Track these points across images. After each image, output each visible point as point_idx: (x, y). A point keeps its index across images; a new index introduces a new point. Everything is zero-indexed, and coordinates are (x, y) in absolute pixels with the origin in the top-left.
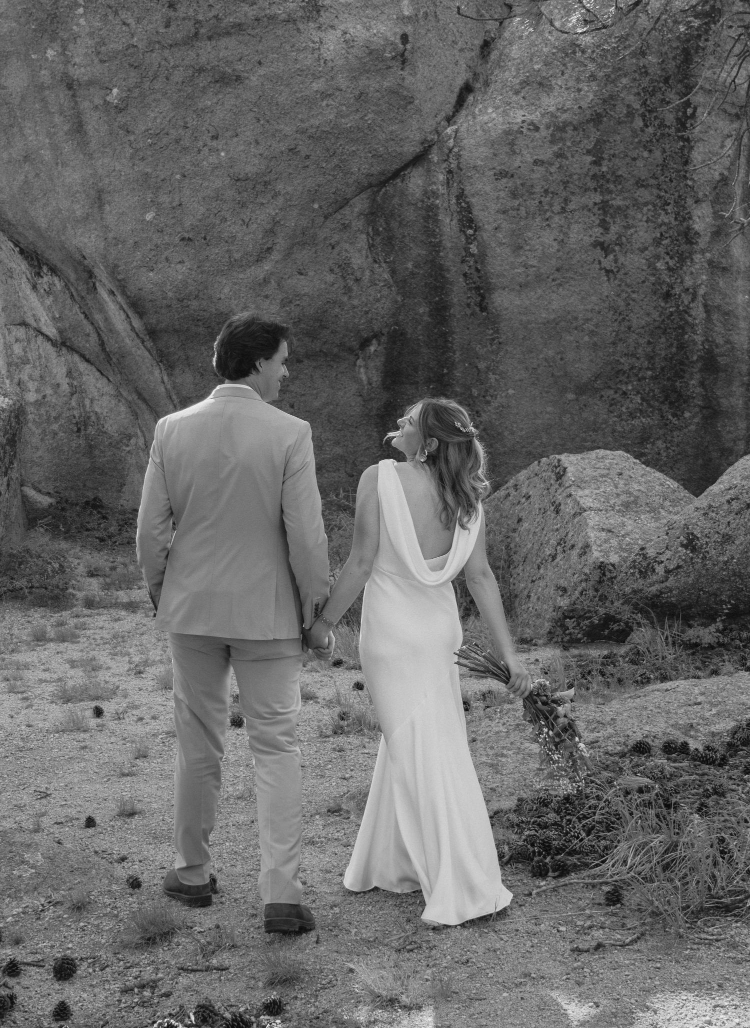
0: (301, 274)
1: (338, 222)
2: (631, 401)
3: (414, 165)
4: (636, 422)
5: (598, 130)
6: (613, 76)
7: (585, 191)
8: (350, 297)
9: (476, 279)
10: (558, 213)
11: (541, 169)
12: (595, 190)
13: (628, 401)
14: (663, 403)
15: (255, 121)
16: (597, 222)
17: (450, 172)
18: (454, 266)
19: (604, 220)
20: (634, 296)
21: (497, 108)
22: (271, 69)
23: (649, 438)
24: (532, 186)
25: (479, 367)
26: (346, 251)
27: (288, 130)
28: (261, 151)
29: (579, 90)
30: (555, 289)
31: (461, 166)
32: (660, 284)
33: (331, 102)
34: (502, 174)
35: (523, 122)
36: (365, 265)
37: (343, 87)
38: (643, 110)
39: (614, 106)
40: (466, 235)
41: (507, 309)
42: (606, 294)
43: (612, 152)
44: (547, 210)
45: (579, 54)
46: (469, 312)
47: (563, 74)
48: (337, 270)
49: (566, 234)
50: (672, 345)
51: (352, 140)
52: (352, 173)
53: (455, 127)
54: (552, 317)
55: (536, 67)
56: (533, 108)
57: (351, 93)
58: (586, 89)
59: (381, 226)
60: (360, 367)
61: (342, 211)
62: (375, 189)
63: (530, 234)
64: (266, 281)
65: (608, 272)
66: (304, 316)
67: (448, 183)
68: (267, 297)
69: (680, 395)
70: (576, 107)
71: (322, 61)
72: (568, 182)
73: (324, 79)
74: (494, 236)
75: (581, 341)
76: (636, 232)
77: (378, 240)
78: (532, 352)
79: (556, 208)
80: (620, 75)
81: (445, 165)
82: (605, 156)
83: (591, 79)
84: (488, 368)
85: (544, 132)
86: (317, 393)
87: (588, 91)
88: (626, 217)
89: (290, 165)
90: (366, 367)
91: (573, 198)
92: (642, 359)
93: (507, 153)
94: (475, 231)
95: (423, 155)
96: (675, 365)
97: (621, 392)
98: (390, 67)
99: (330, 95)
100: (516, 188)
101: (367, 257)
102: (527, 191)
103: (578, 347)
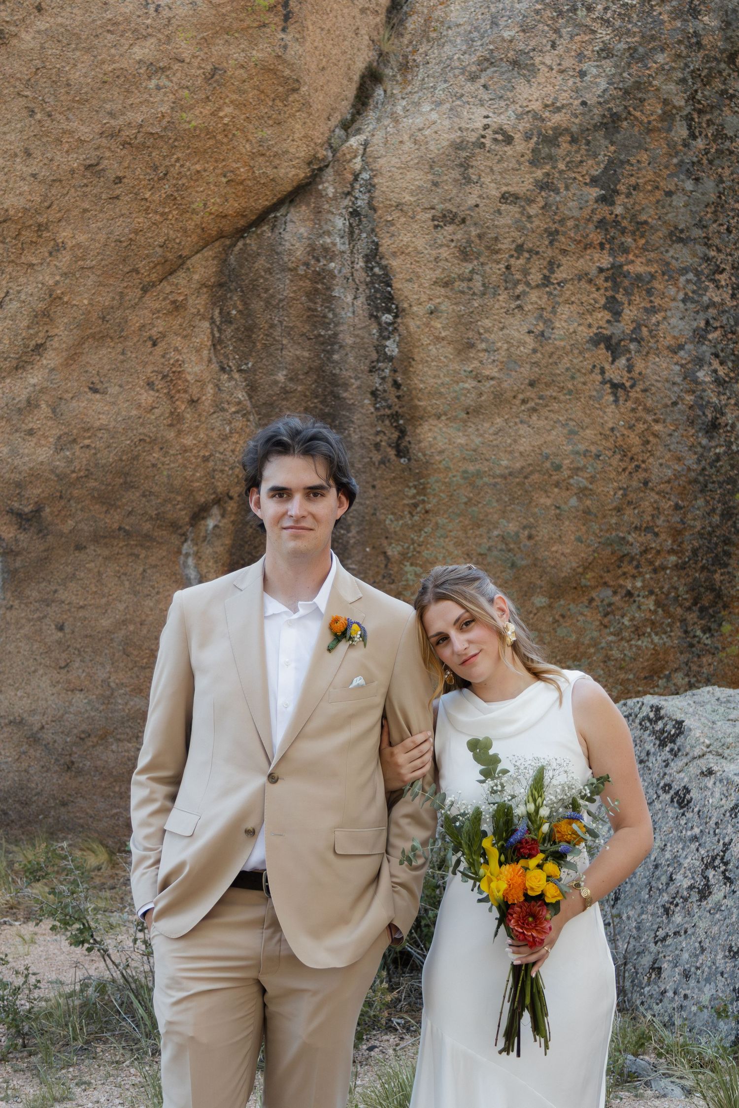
0: (96, 391)
1: (165, 299)
2: (639, 607)
3: (292, 201)
4: (644, 643)
5: (612, 143)
6: (641, 50)
7: (585, 249)
8: (179, 432)
9: (393, 400)
10: (537, 286)
11: (514, 209)
12: (602, 246)
13: (634, 607)
14: (689, 609)
15: (25, 113)
16: (603, 301)
17: (355, 213)
18: (357, 378)
19: (613, 297)
20: (657, 427)
21: (439, 104)
22: (60, 20)
23: (663, 668)
24: (496, 239)
25: (390, 553)
26: (176, 349)
27: (84, 131)
28: (33, 169)
29: (582, 74)
30: (524, 417)
31: (375, 204)
32: (701, 407)
33: (164, 81)
34: (446, 219)
35: (486, 127)
36: (206, 376)
37: (186, 55)
38: (688, 109)
39: (642, 100)
40: (379, 324)
41: (441, 452)
42: (610, 425)
43: (633, 181)
44: (518, 282)
45: (582, 12)
46: (377, 457)
47: (554, 46)
48: (159, 384)
49: (548, 322)
50: (713, 510)
51: (196, 152)
52: (194, 211)
53: (361, 138)
54: (518, 465)
55: (507, 34)
56: (503, 104)
57: (200, 68)
58: (594, 71)
59: (235, 307)
60: (187, 555)
61: (172, 279)
62: (228, 242)
63: (487, 323)
64: (31, 404)
65: (615, 386)
66: (96, 465)
67: (352, 233)
68: (31, 432)
69: (719, 596)
70: (577, 102)
71: (152, 8)
72: (557, 232)
73: (153, 40)
74: (427, 325)
75: (563, 507)
76: (665, 318)
77: (229, 331)
78: (479, 526)
79: (535, 277)
80: (653, 49)
81: (347, 202)
82: (621, 188)
83: (604, 54)
84: (404, 555)
85: (520, 146)
86: (108, 604)
87: (599, 76)
88: (649, 292)
89: (85, 195)
90: (198, 556)
91: (564, 260)
92: (663, 536)
93: (455, 180)
94: (396, 317)
95: (309, 184)
96: (716, 544)
97: (624, 592)
98: (264, 25)
99: (163, 69)
100: (469, 242)
101: (210, 361)
102: (488, 248)
103: (558, 517)
